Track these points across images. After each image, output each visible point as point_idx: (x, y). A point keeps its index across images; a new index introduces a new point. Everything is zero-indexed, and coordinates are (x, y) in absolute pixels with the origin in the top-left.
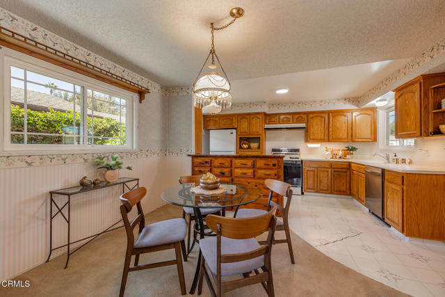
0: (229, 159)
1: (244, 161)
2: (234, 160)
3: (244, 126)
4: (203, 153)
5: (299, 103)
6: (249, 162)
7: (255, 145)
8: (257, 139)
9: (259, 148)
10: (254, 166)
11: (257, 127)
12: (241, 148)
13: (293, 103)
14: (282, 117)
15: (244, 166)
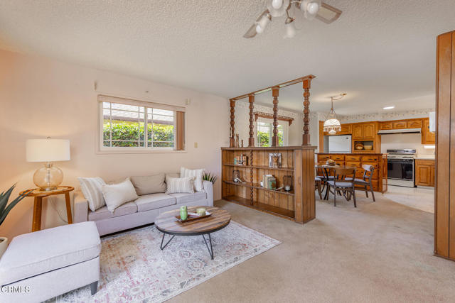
0: (343, 156)
1: (354, 157)
2: (346, 156)
3: (359, 133)
4: (324, 152)
5: (414, 111)
6: (357, 158)
7: (368, 147)
8: (370, 142)
9: (372, 149)
10: (360, 160)
11: (370, 133)
12: (355, 149)
13: (407, 112)
14: (396, 124)
15: (354, 160)
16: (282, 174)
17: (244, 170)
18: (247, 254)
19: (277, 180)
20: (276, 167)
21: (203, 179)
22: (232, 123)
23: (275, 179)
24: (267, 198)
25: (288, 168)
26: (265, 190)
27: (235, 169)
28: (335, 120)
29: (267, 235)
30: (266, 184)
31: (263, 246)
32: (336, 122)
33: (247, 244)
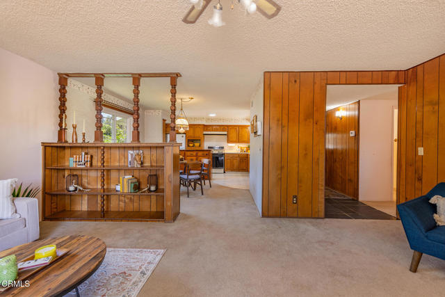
1: (192, 153)
2: (186, 152)
3: (191, 132)
5: (223, 120)
6: (194, 153)
7: (197, 144)
8: (199, 141)
9: (200, 146)
10: (197, 155)
12: (189, 146)
13: (220, 120)
15: (191, 156)
16: (146, 174)
17: (84, 173)
18: (135, 284)
19: (139, 182)
20: (139, 166)
21: (14, 195)
22: (62, 109)
23: (135, 180)
24: (122, 204)
25: (151, 166)
26: (124, 195)
27: (67, 173)
28: (185, 120)
29: (145, 248)
30: (126, 186)
31: (149, 263)
32: (185, 122)
33: (126, 270)
